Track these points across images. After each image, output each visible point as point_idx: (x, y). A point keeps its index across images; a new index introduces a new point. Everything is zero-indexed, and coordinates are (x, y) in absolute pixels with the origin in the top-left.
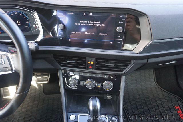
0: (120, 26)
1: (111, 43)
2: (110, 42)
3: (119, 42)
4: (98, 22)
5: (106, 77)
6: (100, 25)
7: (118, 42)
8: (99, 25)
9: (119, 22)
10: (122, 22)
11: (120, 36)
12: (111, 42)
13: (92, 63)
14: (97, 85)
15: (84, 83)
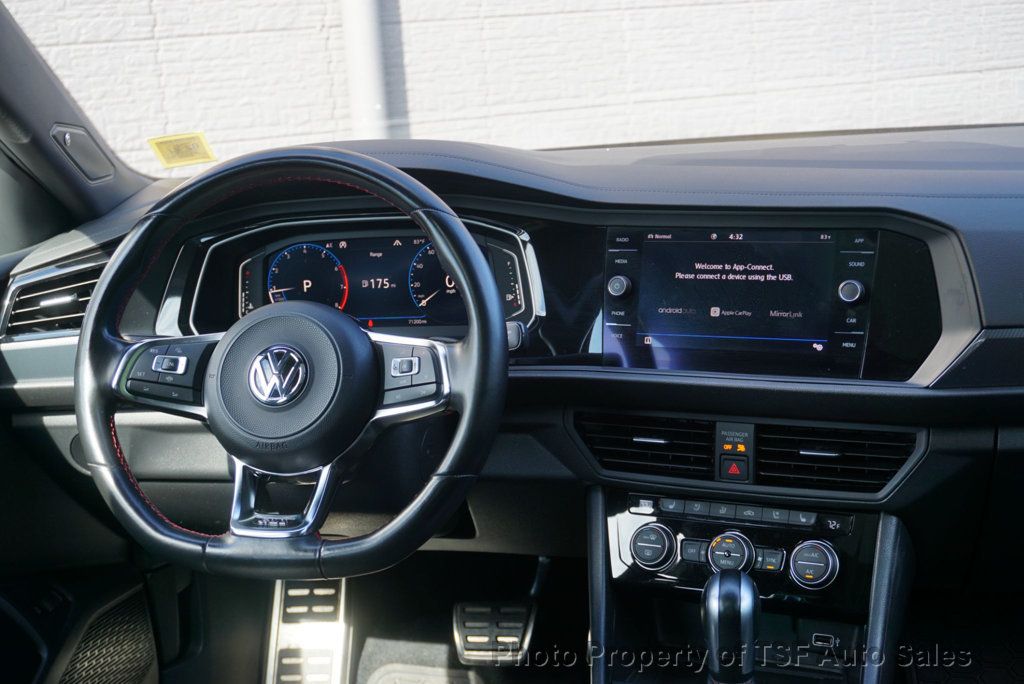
0: (854, 279)
1: (819, 347)
2: (815, 346)
3: (852, 345)
4: (763, 268)
5: (803, 520)
6: (774, 278)
7: (846, 345)
8: (769, 277)
9: (851, 264)
10: (861, 264)
11: (854, 321)
12: (818, 343)
13: (741, 448)
14: (760, 559)
15: (703, 552)
